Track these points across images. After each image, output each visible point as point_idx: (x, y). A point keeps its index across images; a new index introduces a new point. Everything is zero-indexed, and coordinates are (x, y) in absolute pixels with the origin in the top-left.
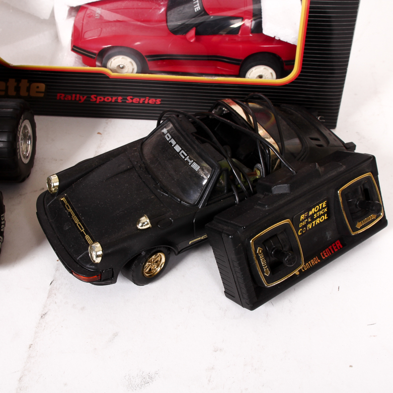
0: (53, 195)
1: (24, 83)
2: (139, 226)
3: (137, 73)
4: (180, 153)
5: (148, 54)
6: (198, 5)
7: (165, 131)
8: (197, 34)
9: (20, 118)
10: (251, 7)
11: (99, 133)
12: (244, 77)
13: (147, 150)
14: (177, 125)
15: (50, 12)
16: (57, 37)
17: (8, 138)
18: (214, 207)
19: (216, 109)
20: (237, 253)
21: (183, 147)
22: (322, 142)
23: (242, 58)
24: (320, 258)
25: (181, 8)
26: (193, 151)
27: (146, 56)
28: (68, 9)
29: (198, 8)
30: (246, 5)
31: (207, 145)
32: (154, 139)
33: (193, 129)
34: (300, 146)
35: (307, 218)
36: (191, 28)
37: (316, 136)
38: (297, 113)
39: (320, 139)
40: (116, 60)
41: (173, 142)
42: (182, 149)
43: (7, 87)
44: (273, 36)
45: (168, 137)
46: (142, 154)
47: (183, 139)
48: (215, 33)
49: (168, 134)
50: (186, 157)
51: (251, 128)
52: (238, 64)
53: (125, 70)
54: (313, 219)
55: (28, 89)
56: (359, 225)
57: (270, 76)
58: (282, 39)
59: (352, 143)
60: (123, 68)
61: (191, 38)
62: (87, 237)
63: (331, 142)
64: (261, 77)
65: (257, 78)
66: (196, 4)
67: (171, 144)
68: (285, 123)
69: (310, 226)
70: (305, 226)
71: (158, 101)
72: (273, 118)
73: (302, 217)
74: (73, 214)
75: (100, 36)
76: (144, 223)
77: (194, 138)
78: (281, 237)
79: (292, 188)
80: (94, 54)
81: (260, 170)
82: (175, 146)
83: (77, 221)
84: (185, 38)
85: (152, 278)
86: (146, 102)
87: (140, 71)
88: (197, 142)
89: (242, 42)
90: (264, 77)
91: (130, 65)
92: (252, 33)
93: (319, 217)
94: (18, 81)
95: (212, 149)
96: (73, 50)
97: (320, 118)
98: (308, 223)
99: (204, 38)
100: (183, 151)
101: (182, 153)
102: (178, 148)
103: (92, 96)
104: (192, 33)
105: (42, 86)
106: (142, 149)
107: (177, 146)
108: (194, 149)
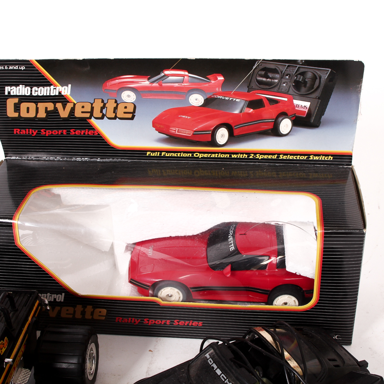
1: (89, 308)
3: (182, 301)
4: (221, 376)
5: (192, 286)
6: (233, 245)
7: (207, 355)
8: (232, 269)
9: (88, 343)
10: (276, 247)
11: (150, 351)
12: (272, 304)
13: (193, 371)
14: (217, 351)
15: (110, 246)
16: (115, 265)
17: (78, 360)
19: (249, 335)
21: (223, 371)
22: (339, 362)
23: (270, 289)
25: (219, 245)
26: (231, 375)
27: (190, 288)
28: (125, 245)
29: (232, 248)
30: (272, 246)
31: (243, 369)
32: (199, 362)
33: (231, 355)
34: (320, 367)
36: (227, 265)
37: (333, 356)
38: (317, 335)
39: (337, 359)
40: (165, 290)
41: (215, 366)
42: (222, 373)
43: (75, 312)
44: (295, 273)
45: (210, 362)
46: (189, 375)
47: (223, 365)
48: (248, 269)
49: (211, 359)
50: (225, 380)
51: (279, 353)
52: (267, 294)
53: (172, 299)
55: (92, 314)
57: (293, 303)
58: (302, 274)
59: (364, 361)
60: (171, 296)
61: (228, 273)
63: (346, 362)
64: (286, 304)
65: (282, 305)
66: (231, 244)
67: (213, 368)
68: (306, 347)
71: (200, 324)
72: (296, 342)
75: (153, 272)
77: (232, 363)
80: (148, 286)
82: (216, 370)
84: (222, 273)
86: (190, 324)
87: (185, 299)
88: (234, 367)
89: (269, 276)
90: (288, 304)
91: (177, 294)
92: (277, 268)
94: (84, 307)
95: (247, 373)
96: (130, 282)
97: (337, 337)
99: (238, 273)
100: (223, 375)
101: (223, 376)
102: (219, 372)
103: (145, 320)
104: (228, 268)
105: (104, 311)
106: (188, 370)
107: (218, 370)
108: (232, 373)
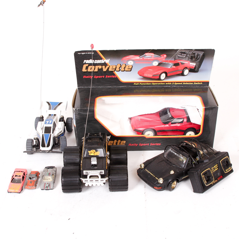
0: (142, 169)
1: (119, 141)
2: (171, 173)
7: (170, 150)
11: (142, 155)
12: (185, 135)
14: (174, 148)
18: (188, 168)
20: (198, 177)
21: (177, 153)
23: (185, 130)
24: (217, 180)
26: (180, 154)
27: (157, 131)
31: (184, 152)
34: (207, 152)
35: (213, 168)
37: (210, 149)
40: (147, 133)
43: (113, 143)
44: (194, 123)
45: (172, 151)
47: (177, 151)
50: (179, 156)
52: (184, 132)
54: (215, 169)
55: (120, 143)
56: (226, 170)
57: (193, 134)
58: (196, 123)
60: (149, 135)
62: (156, 178)
64: (190, 135)
66: (169, 115)
69: (214, 171)
70: (213, 171)
71: (160, 144)
73: (212, 168)
74: (150, 173)
76: (172, 172)
77: (180, 150)
78: (208, 173)
79: (209, 161)
80: (142, 131)
81: (198, 158)
83: (152, 174)
85: (173, 189)
86: (156, 145)
87: (154, 135)
88: (181, 152)
89: (184, 125)
91: (151, 134)
92: (187, 122)
93: (216, 168)
94: (117, 141)
96: (134, 130)
98: (213, 170)
102: (176, 154)
103: (140, 144)
104: (170, 123)
105: (125, 142)
106: (164, 155)
